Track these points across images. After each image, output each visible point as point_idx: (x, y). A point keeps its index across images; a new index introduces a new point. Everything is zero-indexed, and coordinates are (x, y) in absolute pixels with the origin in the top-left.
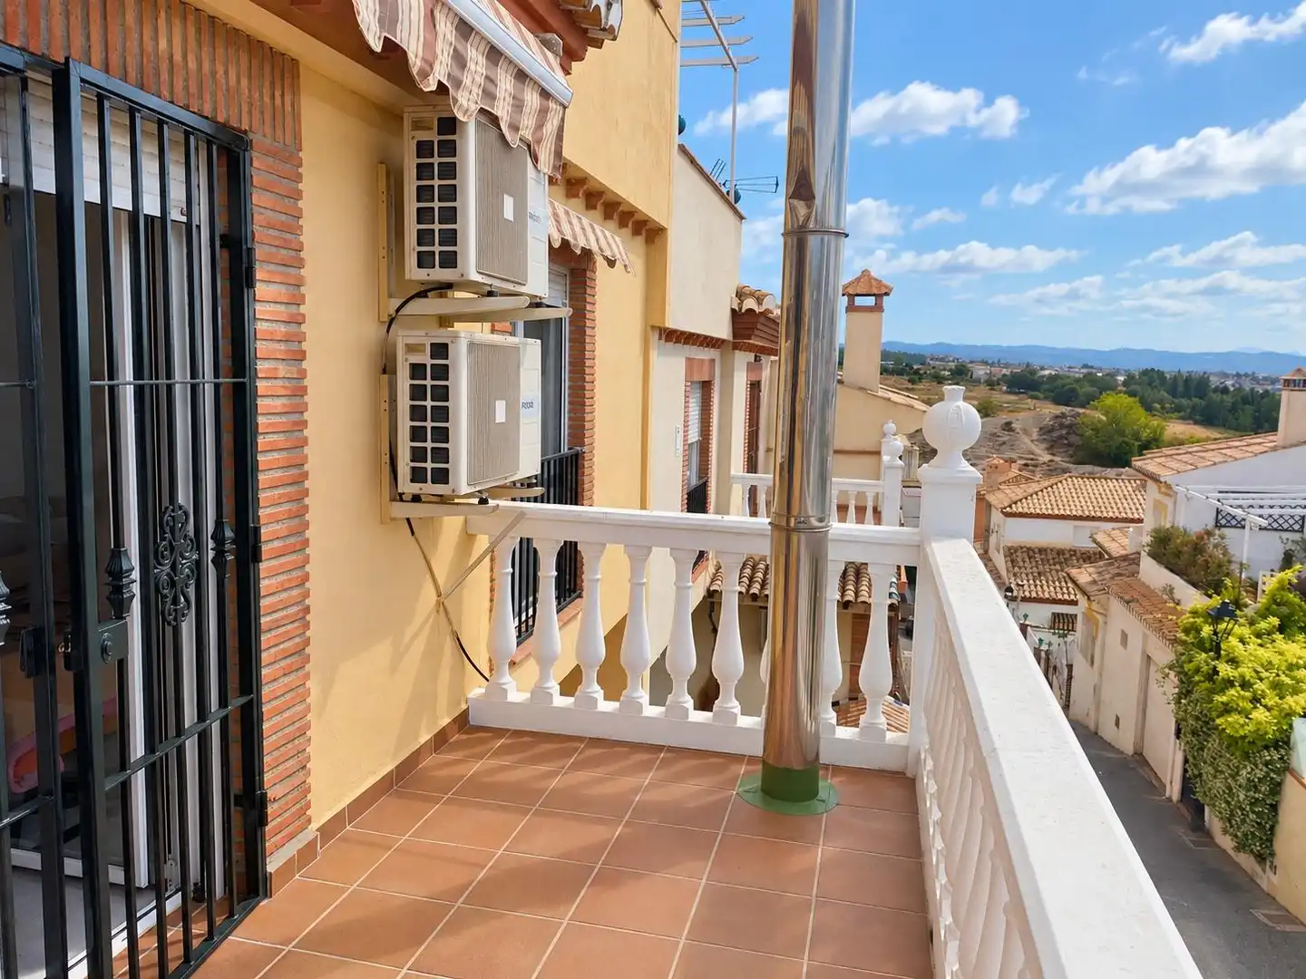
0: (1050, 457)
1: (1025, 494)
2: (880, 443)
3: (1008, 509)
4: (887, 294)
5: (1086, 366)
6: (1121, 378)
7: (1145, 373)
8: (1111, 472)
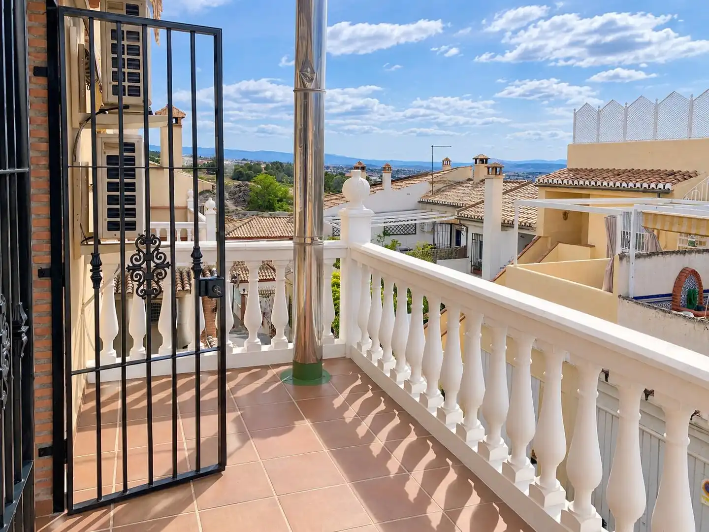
0: (235, 208)
1: (235, 228)
2: (187, 201)
3: (228, 236)
4: (183, 118)
5: (244, 160)
6: (263, 166)
7: (274, 164)
8: (266, 214)
